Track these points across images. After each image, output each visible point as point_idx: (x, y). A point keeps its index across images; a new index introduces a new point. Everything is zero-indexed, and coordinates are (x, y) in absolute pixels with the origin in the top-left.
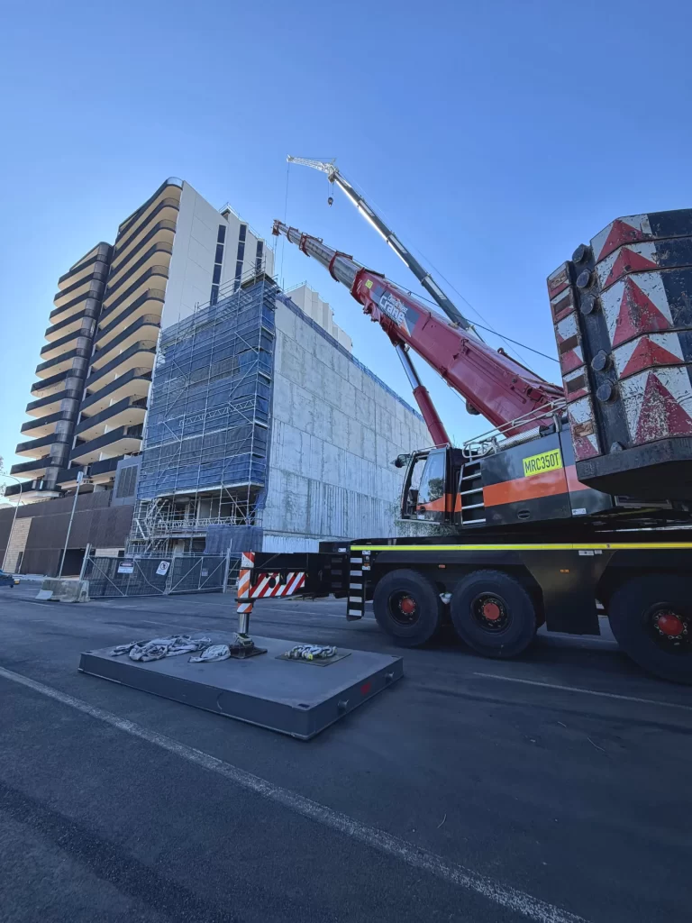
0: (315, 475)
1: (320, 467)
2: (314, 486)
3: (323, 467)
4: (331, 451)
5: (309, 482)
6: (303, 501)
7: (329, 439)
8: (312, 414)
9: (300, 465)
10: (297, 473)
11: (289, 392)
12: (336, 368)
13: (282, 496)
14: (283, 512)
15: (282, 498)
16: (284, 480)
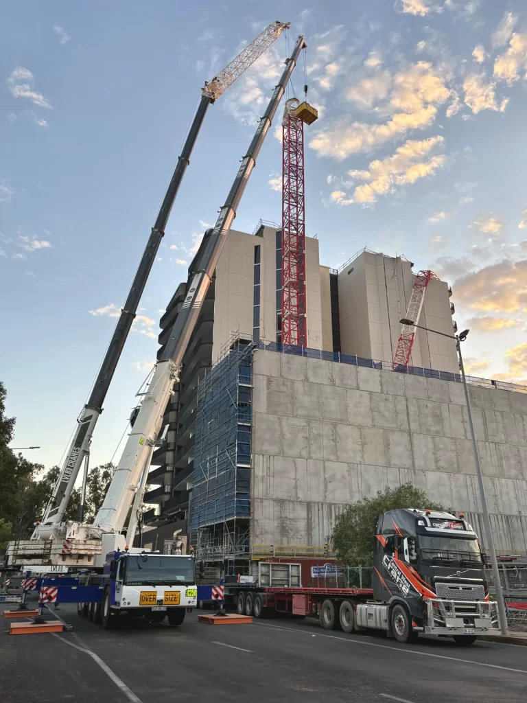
0: (316, 497)
1: (322, 487)
2: (315, 509)
3: (326, 487)
4: (336, 468)
5: (309, 505)
6: (302, 525)
7: (332, 457)
8: (307, 438)
9: (296, 491)
10: (292, 499)
11: (277, 426)
12: (338, 382)
13: (276, 523)
14: (278, 537)
15: (276, 524)
16: (277, 509)
